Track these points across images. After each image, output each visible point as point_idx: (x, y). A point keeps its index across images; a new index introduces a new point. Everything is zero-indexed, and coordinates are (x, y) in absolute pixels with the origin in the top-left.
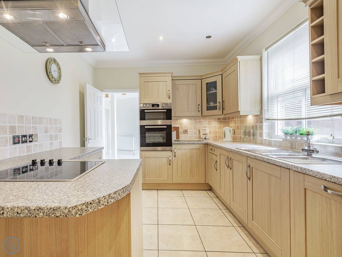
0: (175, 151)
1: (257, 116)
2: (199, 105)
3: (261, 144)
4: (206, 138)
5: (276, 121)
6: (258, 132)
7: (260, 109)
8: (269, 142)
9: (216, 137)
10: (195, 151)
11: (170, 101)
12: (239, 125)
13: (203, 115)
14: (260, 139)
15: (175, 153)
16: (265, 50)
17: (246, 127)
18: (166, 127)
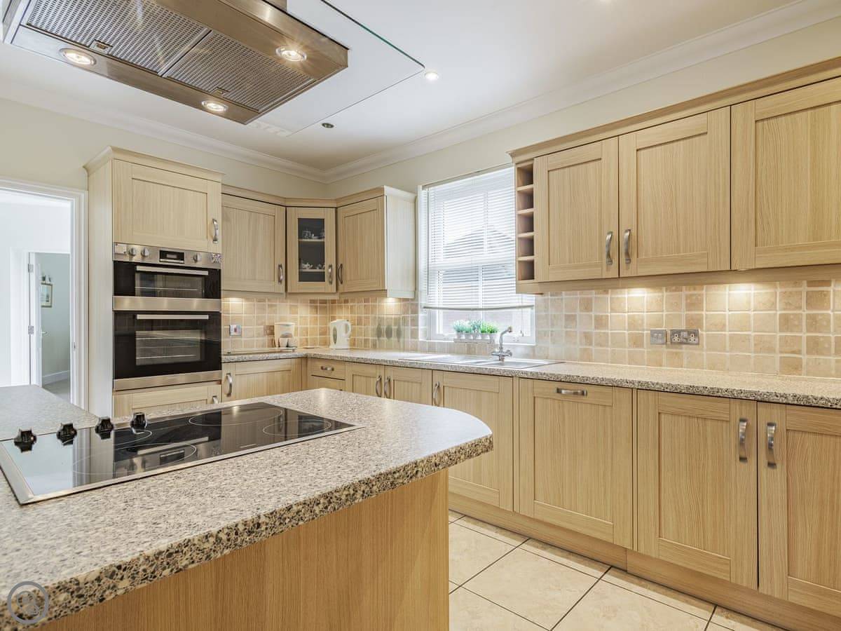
0: (231, 381)
1: (407, 300)
2: (280, 266)
3: (415, 350)
4: (290, 345)
5: (437, 311)
6: (408, 330)
7: (413, 289)
8: (430, 347)
9: (307, 341)
10: (278, 375)
11: (216, 248)
12: (363, 315)
13: (289, 291)
14: (411, 342)
15: (231, 385)
16: (423, 189)
17: (381, 320)
18: (206, 317)
